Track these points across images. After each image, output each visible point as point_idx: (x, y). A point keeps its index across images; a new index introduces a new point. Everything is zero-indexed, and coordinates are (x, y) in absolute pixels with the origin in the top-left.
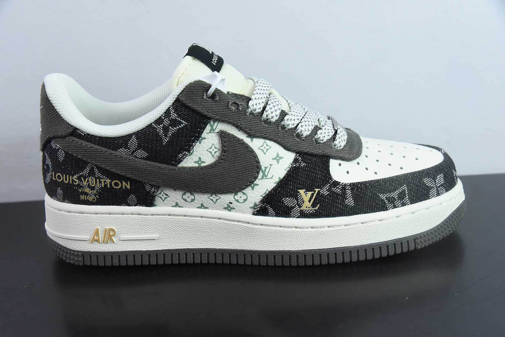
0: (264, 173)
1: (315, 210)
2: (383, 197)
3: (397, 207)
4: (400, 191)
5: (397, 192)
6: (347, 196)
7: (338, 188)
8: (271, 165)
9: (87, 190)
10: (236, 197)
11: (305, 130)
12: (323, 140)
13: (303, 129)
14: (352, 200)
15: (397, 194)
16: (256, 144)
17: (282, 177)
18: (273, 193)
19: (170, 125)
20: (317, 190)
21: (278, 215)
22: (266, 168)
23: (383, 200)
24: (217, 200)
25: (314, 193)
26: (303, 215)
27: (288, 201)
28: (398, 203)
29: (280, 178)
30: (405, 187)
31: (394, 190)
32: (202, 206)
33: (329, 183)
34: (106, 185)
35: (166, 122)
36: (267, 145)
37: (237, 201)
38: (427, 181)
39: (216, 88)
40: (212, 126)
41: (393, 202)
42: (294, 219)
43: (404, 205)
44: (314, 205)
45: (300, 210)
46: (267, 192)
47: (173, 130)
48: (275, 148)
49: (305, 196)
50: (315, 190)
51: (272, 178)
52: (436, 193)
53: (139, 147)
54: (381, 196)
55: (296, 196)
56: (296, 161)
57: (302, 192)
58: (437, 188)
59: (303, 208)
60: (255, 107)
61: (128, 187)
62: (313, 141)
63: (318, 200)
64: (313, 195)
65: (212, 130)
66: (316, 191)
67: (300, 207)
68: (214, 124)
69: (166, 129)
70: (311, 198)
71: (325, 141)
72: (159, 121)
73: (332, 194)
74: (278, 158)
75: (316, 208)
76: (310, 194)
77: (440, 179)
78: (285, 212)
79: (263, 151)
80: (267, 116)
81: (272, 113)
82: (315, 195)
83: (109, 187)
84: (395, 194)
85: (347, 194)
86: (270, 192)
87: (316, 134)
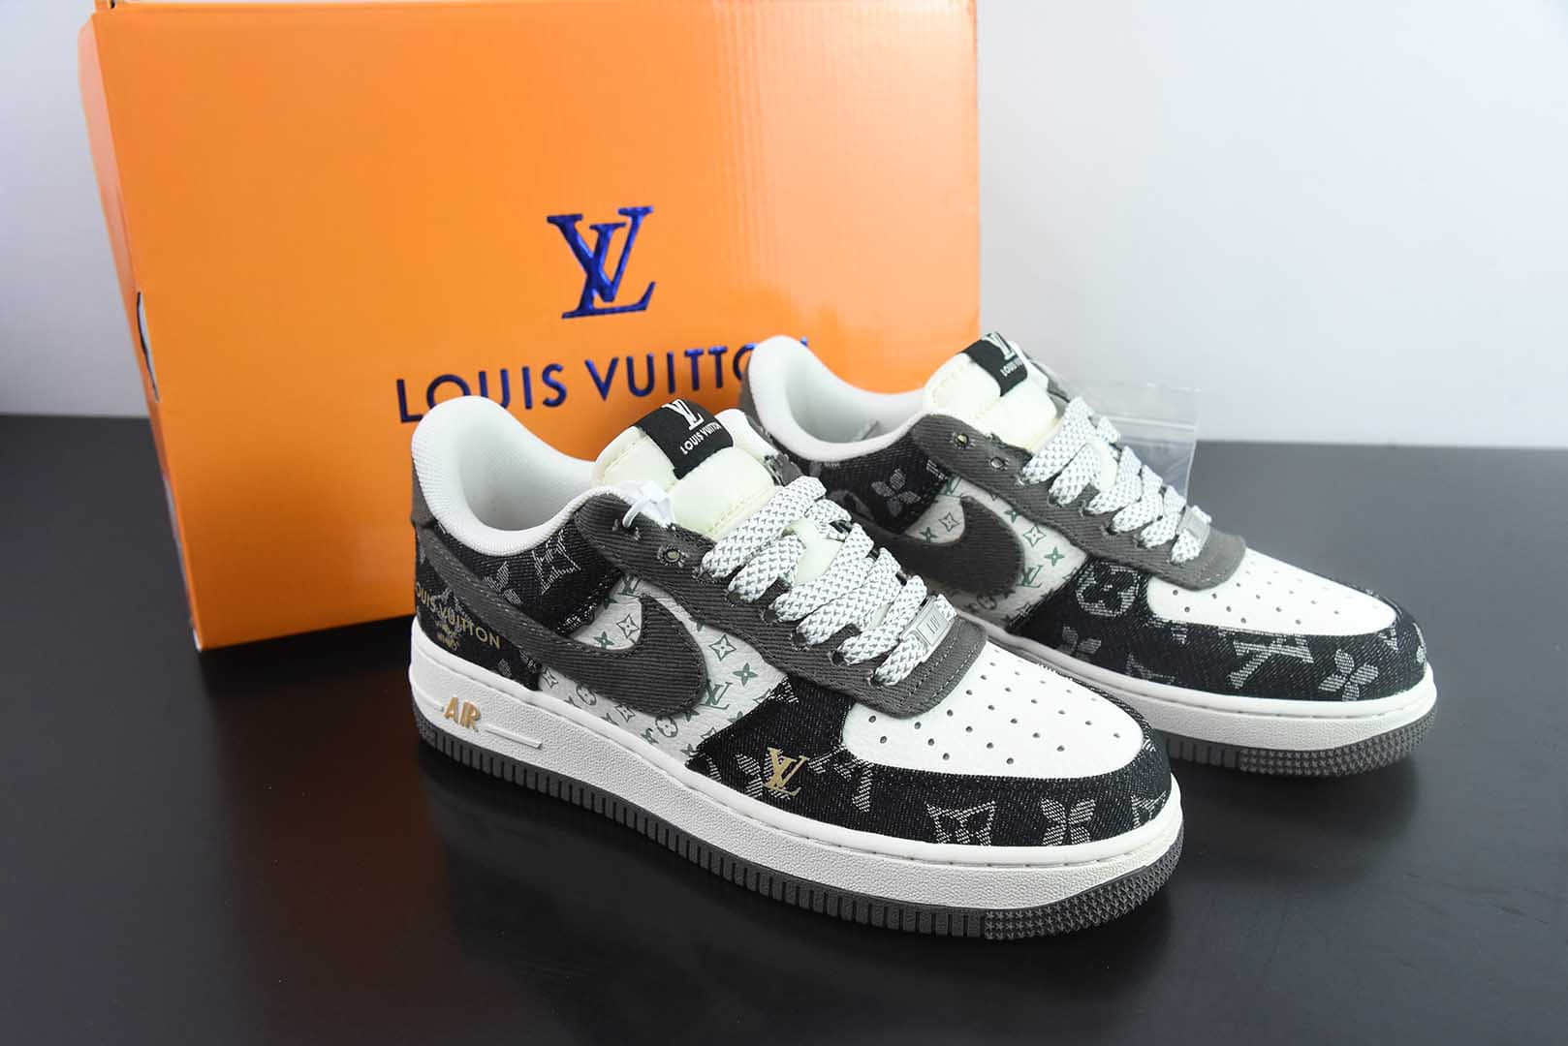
0: (712, 695)
1: (790, 796)
2: (934, 812)
3: (959, 843)
4: (978, 812)
5: (969, 812)
6: (860, 790)
7: (847, 767)
8: (729, 684)
9: (445, 628)
10: (659, 722)
11: (818, 630)
12: (854, 659)
13: (812, 628)
14: (869, 800)
15: (968, 815)
16: (705, 638)
17: (746, 711)
18: (720, 740)
19: (553, 563)
20: (804, 759)
21: (725, 781)
22: (718, 687)
23: (932, 820)
24: (629, 717)
25: (798, 763)
26: (767, 797)
27: (746, 763)
28: (963, 834)
29: (740, 713)
30: (991, 806)
31: (966, 806)
32: (608, 718)
33: (832, 752)
34: (468, 630)
35: (549, 557)
36: (728, 644)
37: (661, 731)
38: (1049, 808)
39: (639, 513)
40: (628, 584)
41: (952, 831)
42: (752, 799)
43: (975, 842)
44: (790, 786)
45: (764, 787)
46: (713, 733)
47: (557, 573)
48: (744, 654)
49: (778, 762)
50: (800, 757)
51: (726, 708)
52: (1062, 838)
53: (511, 584)
54: (931, 809)
55: (761, 757)
56: (780, 689)
57: (774, 752)
58: (1067, 828)
59: (770, 785)
60: (715, 565)
61: (498, 645)
62: (827, 657)
63: (801, 779)
64: (793, 765)
65: (628, 591)
66: (801, 759)
67: (765, 781)
68: (631, 579)
69: (546, 567)
70: (789, 770)
71: (856, 661)
72: (540, 549)
73: (831, 774)
74: (746, 674)
75: (794, 793)
76: (788, 761)
77: (1084, 810)
78: (738, 781)
79: (717, 652)
80: (736, 587)
81: (748, 583)
82: (797, 767)
83: (471, 634)
84: (962, 815)
85: (861, 785)
86: (717, 734)
87: (841, 643)
